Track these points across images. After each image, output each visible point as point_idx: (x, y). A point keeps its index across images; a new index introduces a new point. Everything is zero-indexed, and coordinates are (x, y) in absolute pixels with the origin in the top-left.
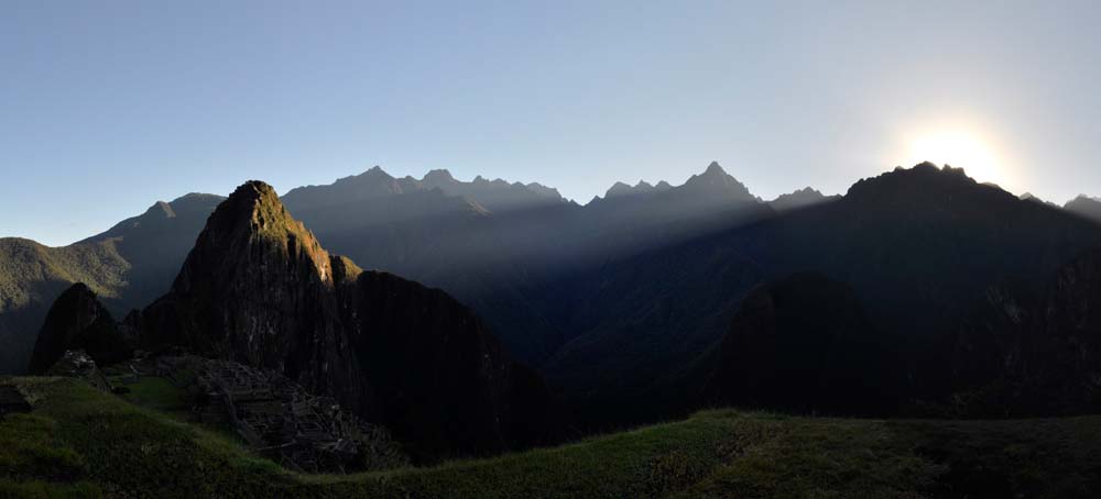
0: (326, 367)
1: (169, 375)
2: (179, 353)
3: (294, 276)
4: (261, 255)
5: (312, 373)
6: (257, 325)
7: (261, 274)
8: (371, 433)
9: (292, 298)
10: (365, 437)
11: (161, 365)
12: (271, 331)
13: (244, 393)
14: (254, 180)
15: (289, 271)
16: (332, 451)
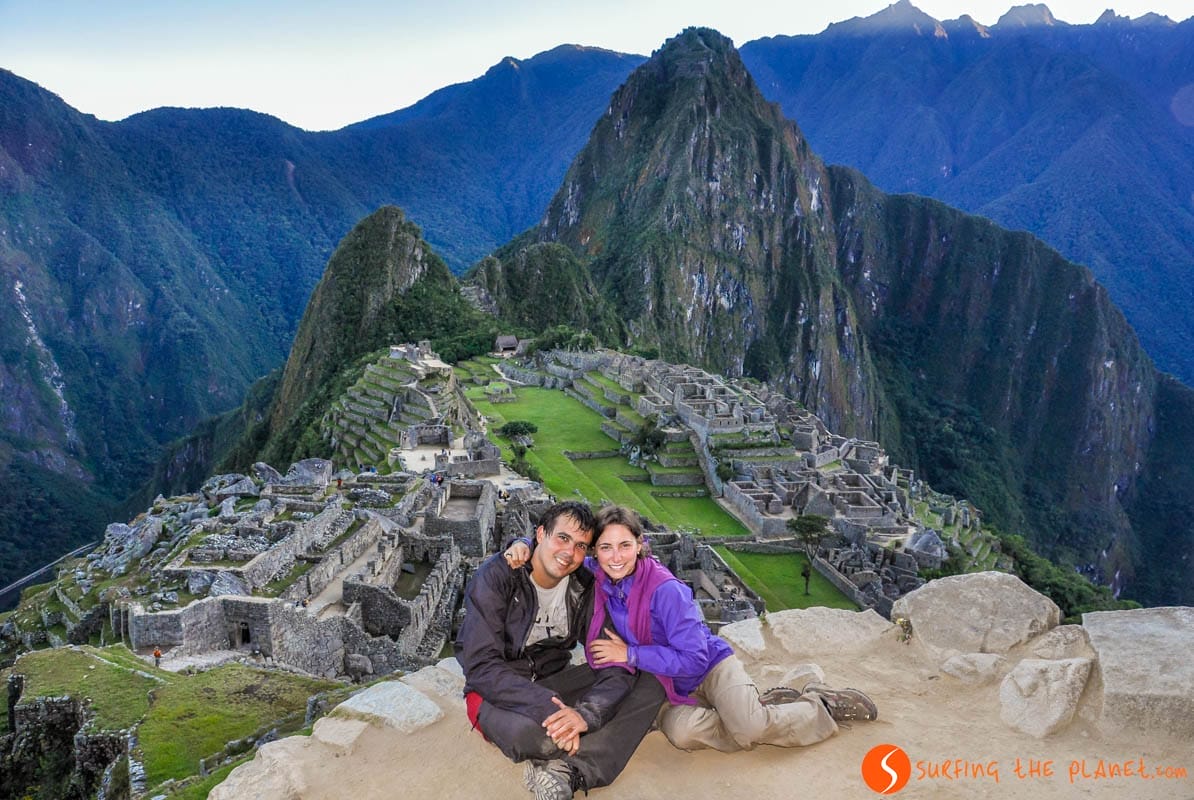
0: (816, 369)
1: (571, 386)
2: (587, 345)
3: (767, 201)
4: (710, 162)
5: (792, 381)
6: (701, 291)
7: (709, 200)
8: (948, 513)
9: (761, 241)
10: (939, 520)
11: (552, 367)
12: (723, 301)
13: (728, 431)
14: (698, 25)
15: (759, 193)
16: (900, 551)
